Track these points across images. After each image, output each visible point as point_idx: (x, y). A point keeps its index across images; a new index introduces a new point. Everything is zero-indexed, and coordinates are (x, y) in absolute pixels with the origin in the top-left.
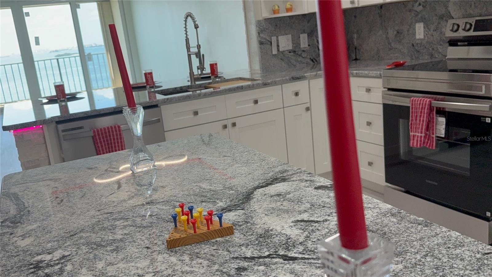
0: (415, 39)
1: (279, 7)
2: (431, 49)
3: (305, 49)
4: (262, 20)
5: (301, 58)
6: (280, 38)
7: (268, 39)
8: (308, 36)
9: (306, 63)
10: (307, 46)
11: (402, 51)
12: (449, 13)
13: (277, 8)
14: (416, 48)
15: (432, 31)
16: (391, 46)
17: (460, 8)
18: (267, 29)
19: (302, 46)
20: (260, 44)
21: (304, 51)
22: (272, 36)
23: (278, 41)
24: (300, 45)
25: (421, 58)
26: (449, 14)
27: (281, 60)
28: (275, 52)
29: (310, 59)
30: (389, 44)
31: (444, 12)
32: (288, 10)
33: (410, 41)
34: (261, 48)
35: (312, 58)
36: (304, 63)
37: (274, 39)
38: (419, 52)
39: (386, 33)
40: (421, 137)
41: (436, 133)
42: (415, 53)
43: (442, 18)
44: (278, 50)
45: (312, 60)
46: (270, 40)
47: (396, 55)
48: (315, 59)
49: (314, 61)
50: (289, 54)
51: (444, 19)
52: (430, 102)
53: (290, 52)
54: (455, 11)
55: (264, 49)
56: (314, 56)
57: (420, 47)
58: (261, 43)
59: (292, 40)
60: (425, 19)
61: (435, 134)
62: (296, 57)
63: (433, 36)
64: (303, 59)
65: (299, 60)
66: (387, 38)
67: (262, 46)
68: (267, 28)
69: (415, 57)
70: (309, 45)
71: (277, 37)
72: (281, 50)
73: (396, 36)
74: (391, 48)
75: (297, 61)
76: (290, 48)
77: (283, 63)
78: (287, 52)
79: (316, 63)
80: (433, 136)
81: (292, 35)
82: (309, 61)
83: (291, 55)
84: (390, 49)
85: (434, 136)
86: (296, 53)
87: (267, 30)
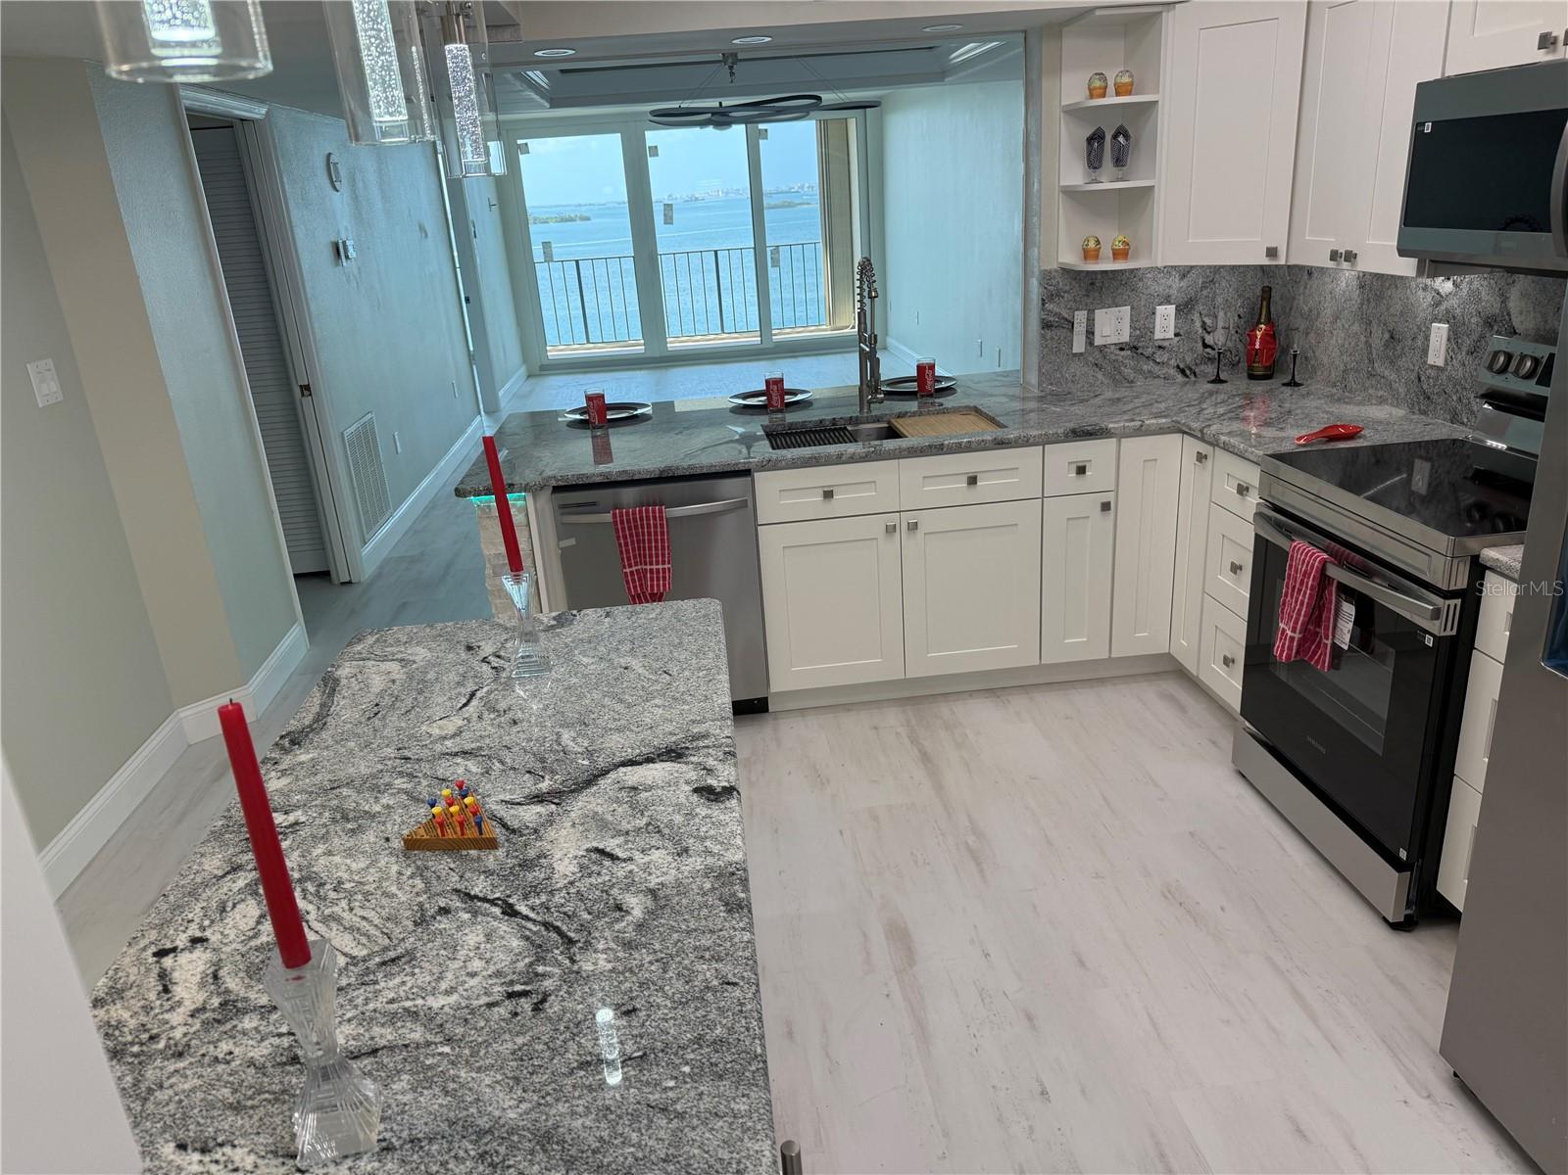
0: (1425, 362)
1: (1098, 242)
2: (1455, 398)
3: (1166, 344)
4: (1056, 271)
5: (1151, 363)
6: (1099, 314)
7: (1066, 316)
8: (1178, 310)
9: (1165, 378)
10: (1171, 334)
11: (1395, 386)
12: (1509, 314)
13: (1092, 244)
14: (1425, 387)
15: (1464, 353)
16: (1373, 368)
17: (1534, 308)
18: (1064, 292)
19: (1158, 335)
20: (1043, 328)
21: (1160, 347)
22: (1078, 309)
23: (1091, 322)
24: (1152, 333)
25: (1431, 416)
26: (1508, 317)
27: (1094, 368)
28: (1079, 345)
29: (1178, 367)
30: (1371, 361)
31: (1498, 311)
32: (1118, 254)
33: (1414, 365)
34: (1043, 337)
35: (1181, 366)
36: (1158, 377)
37: (1080, 317)
38: (1429, 398)
39: (1368, 331)
40: (1292, 639)
41: (1334, 636)
42: (1422, 398)
44: (1090, 341)
45: (1183, 372)
46: (1069, 318)
47: (1380, 393)
48: (1190, 369)
49: (1188, 372)
50: (1118, 352)
51: (1496, 328)
52: (1324, 563)
53: (1122, 349)
54: (1521, 313)
55: (1052, 339)
56: (1188, 360)
57: (1434, 386)
58: (1046, 325)
59: (1131, 320)
60: (1454, 318)
61: (1330, 637)
62: (1139, 362)
63: (1464, 365)
64: (1157, 368)
65: (1145, 367)
66: (1368, 345)
67: (1049, 334)
68: (1067, 288)
69: (1419, 410)
70: (1176, 335)
71: (1091, 312)
72: (1098, 341)
73: (1386, 346)
74: (1374, 373)
75: (1140, 371)
76: (1125, 338)
77: (1100, 376)
78: (1113, 347)
79: (1193, 378)
80: (1326, 642)
81: (1132, 308)
82: (1172, 372)
83: (1123, 357)
84: (1371, 375)
85: (1329, 642)
86: (1140, 351)
87: (1066, 295)
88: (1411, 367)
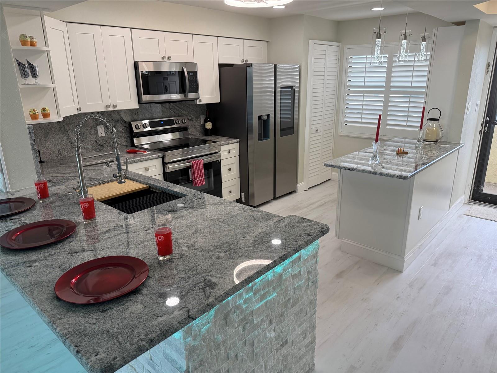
0: (98, 137)
2: (111, 142)
11: (86, 147)
13: (33, 113)
14: (99, 143)
25: (104, 150)
26: (122, 119)
30: (72, 143)
31: (118, 118)
33: (93, 139)
38: (102, 145)
39: (67, 135)
42: (99, 147)
43: (118, 122)
51: (119, 122)
54: (126, 117)
57: (103, 142)
66: (68, 139)
69: (99, 150)
84: (74, 147)
88: (91, 139)
